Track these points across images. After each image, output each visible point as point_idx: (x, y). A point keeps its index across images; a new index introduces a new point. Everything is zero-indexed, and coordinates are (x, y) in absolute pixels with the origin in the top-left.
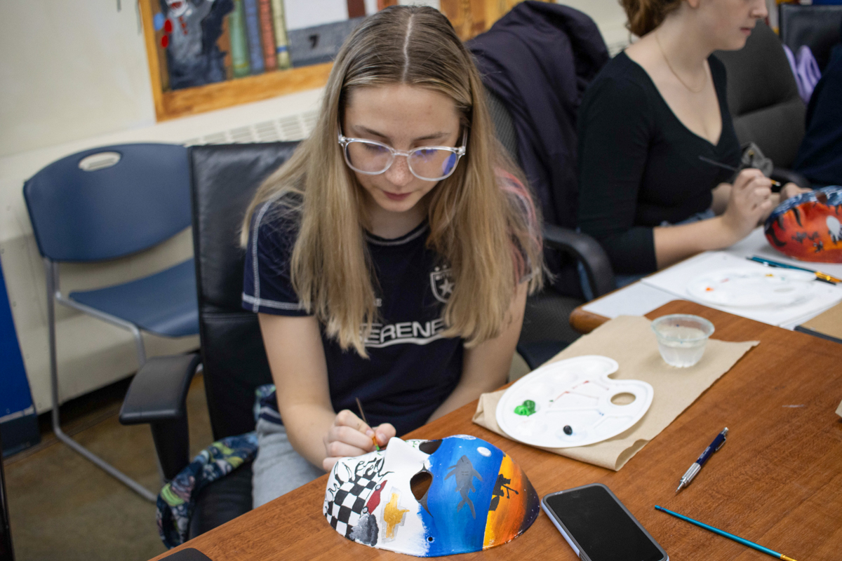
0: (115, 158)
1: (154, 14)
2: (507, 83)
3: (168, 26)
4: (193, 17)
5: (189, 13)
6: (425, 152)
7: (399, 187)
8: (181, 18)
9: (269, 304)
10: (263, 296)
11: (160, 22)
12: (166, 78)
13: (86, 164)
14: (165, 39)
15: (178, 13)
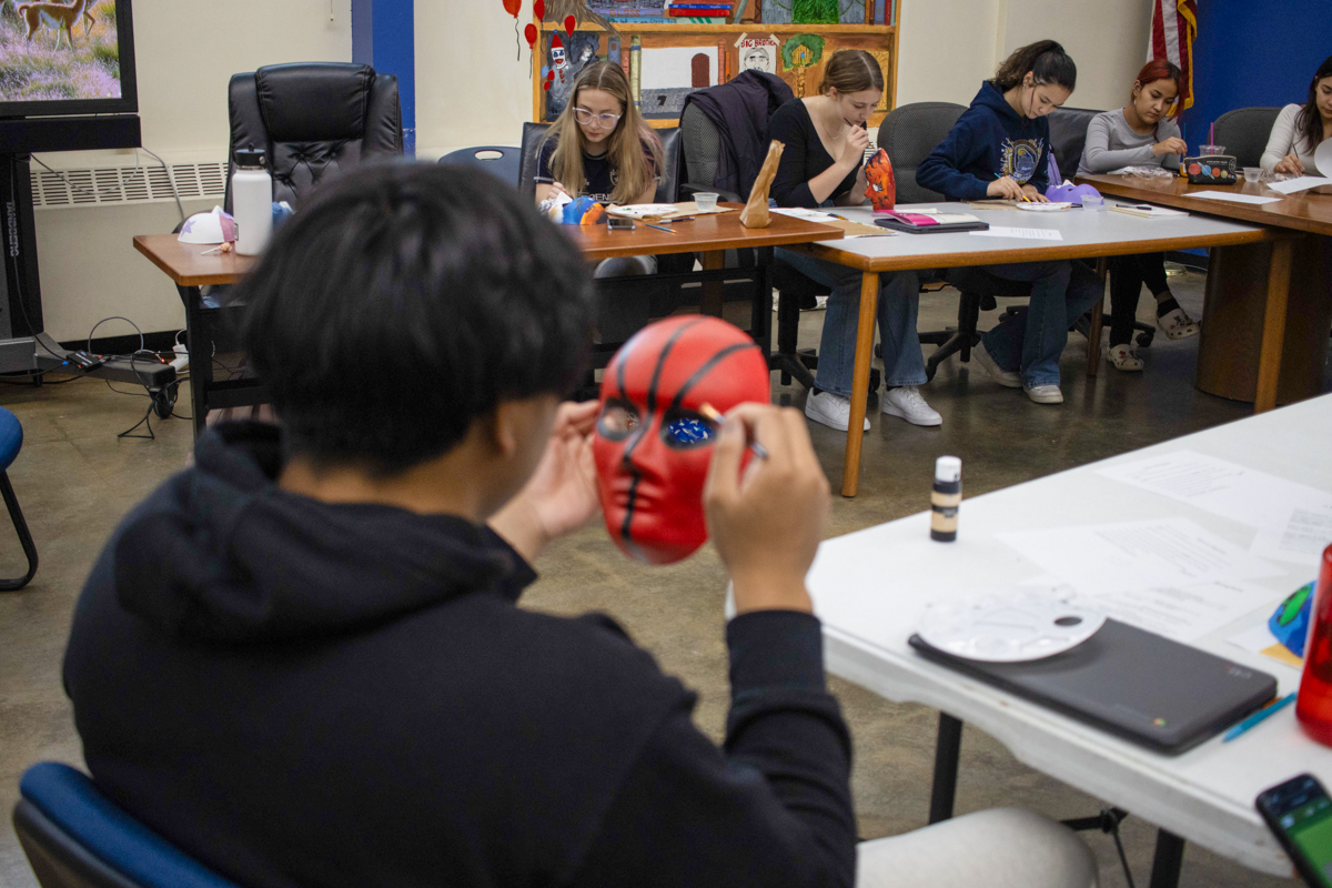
0: (498, 155)
1: (542, 66)
2: (719, 113)
3: (551, 75)
4: (570, 71)
5: (567, 67)
6: (605, 116)
7: (594, 129)
8: (561, 71)
9: (542, 179)
10: (540, 176)
11: (546, 72)
12: (544, 112)
13: (480, 156)
14: (547, 85)
15: (560, 67)
